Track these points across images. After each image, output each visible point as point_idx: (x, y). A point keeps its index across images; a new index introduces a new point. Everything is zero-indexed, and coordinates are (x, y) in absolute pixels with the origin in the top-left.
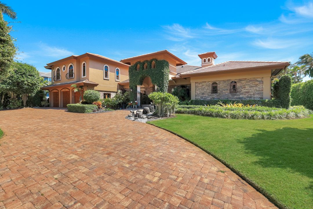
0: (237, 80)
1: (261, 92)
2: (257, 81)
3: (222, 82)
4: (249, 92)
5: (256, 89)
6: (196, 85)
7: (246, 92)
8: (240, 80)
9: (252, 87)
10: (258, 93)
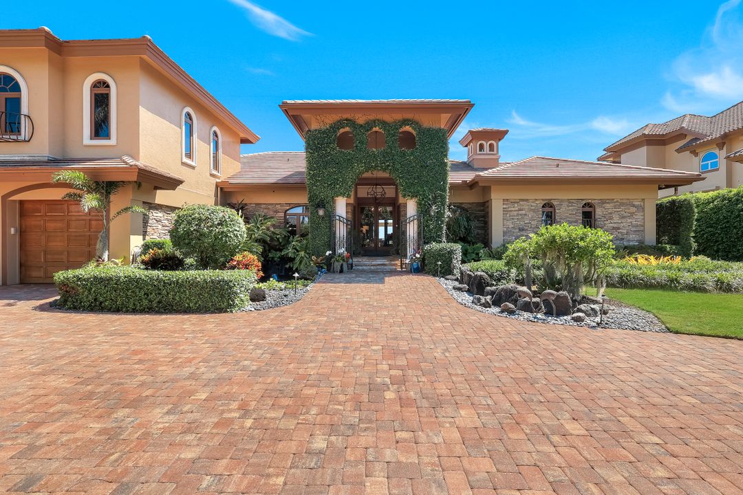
0: (596, 201)
1: (641, 230)
2: (634, 206)
3: (565, 204)
4: (619, 228)
5: (631, 223)
6: (505, 206)
7: (614, 228)
8: (603, 202)
9: (623, 217)
10: (635, 231)
